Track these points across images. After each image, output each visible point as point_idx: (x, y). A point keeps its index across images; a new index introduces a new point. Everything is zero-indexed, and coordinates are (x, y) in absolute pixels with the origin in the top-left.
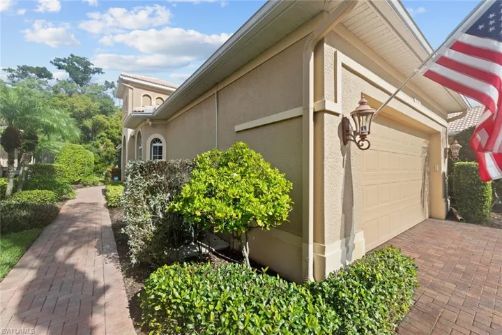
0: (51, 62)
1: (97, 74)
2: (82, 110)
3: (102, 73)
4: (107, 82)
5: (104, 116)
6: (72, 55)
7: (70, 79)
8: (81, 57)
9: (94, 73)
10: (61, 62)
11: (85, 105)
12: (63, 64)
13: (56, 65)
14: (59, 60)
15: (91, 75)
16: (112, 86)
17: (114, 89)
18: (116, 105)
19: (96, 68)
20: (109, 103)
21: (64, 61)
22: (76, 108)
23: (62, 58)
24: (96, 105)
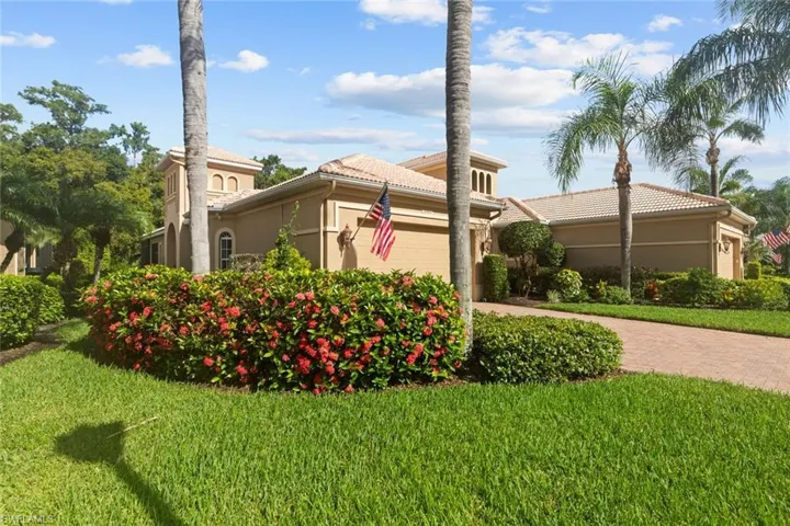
0: (20, 94)
1: (97, 114)
2: (80, 175)
3: (107, 112)
4: (113, 126)
5: (113, 183)
6: (55, 83)
7: (54, 123)
8: (72, 85)
9: (92, 111)
10: (37, 94)
11: (84, 166)
12: (40, 96)
13: (28, 98)
14: (33, 90)
15: (88, 115)
16: (122, 132)
17: (124, 136)
18: (129, 164)
19: (98, 105)
20: (119, 161)
21: (41, 92)
22: (71, 171)
23: (39, 87)
24: (100, 166)
